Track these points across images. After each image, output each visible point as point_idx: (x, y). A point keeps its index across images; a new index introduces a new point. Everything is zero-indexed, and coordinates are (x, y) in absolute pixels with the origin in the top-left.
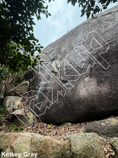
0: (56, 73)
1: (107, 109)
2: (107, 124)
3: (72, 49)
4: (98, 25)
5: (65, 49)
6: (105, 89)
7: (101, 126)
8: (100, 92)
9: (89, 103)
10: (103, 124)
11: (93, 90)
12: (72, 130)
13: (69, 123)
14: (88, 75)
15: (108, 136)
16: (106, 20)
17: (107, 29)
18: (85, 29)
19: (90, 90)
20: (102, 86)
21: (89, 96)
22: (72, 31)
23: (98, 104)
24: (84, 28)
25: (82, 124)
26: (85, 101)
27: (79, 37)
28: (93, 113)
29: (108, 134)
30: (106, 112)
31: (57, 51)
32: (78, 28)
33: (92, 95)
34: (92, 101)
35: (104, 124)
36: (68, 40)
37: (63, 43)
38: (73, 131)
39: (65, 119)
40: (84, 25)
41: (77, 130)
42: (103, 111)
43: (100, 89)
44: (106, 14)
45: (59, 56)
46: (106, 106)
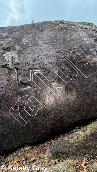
0: (11, 69)
1: (74, 120)
2: (75, 140)
3: (35, 45)
4: (65, 31)
5: (27, 41)
6: (72, 97)
7: (70, 143)
8: (67, 101)
9: (56, 115)
10: (71, 140)
11: (61, 98)
12: (32, 160)
13: (26, 146)
14: (56, 80)
15: (77, 155)
16: (72, 30)
17: (72, 38)
18: (52, 29)
19: (57, 98)
20: (70, 94)
21: (56, 106)
22: (37, 24)
23: (66, 116)
24: (52, 27)
25: (46, 144)
26: (51, 113)
27: (45, 34)
28: (60, 127)
29: (77, 152)
30: (73, 123)
31: (15, 40)
32: (44, 23)
33: (60, 104)
34: (60, 112)
35: (73, 141)
36: (32, 33)
37: (25, 33)
38: (34, 161)
39: (21, 142)
40: (51, 24)
41: (40, 158)
42: (70, 123)
43: (68, 97)
44: (71, 25)
45: (17, 47)
46: (73, 117)
